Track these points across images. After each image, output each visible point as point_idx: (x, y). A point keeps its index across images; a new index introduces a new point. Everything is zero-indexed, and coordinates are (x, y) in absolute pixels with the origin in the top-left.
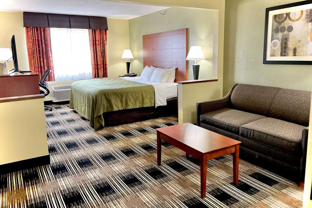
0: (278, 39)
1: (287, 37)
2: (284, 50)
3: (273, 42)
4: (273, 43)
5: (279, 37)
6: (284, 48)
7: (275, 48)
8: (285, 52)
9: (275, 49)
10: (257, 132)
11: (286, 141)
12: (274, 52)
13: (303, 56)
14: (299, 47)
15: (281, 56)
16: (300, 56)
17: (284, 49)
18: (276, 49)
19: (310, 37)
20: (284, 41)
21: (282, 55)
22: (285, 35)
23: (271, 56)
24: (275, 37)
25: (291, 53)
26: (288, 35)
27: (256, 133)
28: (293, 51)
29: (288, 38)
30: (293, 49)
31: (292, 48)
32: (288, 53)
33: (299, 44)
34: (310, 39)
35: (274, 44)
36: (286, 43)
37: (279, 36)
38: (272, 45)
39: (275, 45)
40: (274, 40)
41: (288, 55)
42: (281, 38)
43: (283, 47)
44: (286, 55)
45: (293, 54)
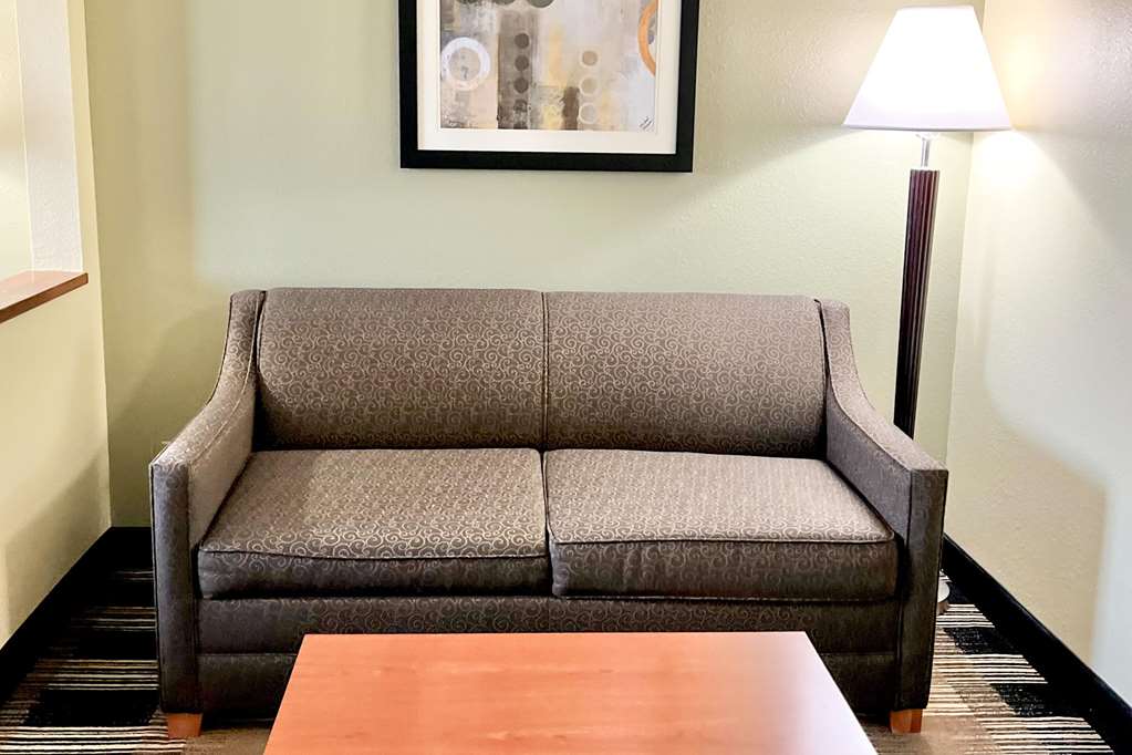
0: (477, 35)
1: (526, 32)
2: (513, 101)
3: (451, 47)
4: (455, 56)
5: (486, 28)
6: (511, 86)
7: (464, 83)
8: (521, 106)
9: (466, 86)
10: (673, 547)
11: (841, 551)
12: (462, 104)
13: (612, 128)
14: (589, 84)
15: (500, 127)
16: (594, 128)
17: (516, 93)
18: (471, 88)
19: (637, 39)
20: (514, 52)
21: (504, 122)
22: (518, 18)
23: (444, 126)
24: (459, 23)
25: (551, 111)
26: (533, 18)
27: (671, 555)
28: (562, 105)
29: (534, 35)
30: (562, 96)
31: (555, 88)
32: (535, 112)
33: (592, 72)
34: (637, 49)
35: (461, 63)
36: (523, 64)
37: (486, 20)
38: (446, 66)
39: (465, 69)
40: (454, 38)
41: (536, 124)
42: (496, 29)
43: (511, 79)
44: (528, 124)
45: (560, 120)
